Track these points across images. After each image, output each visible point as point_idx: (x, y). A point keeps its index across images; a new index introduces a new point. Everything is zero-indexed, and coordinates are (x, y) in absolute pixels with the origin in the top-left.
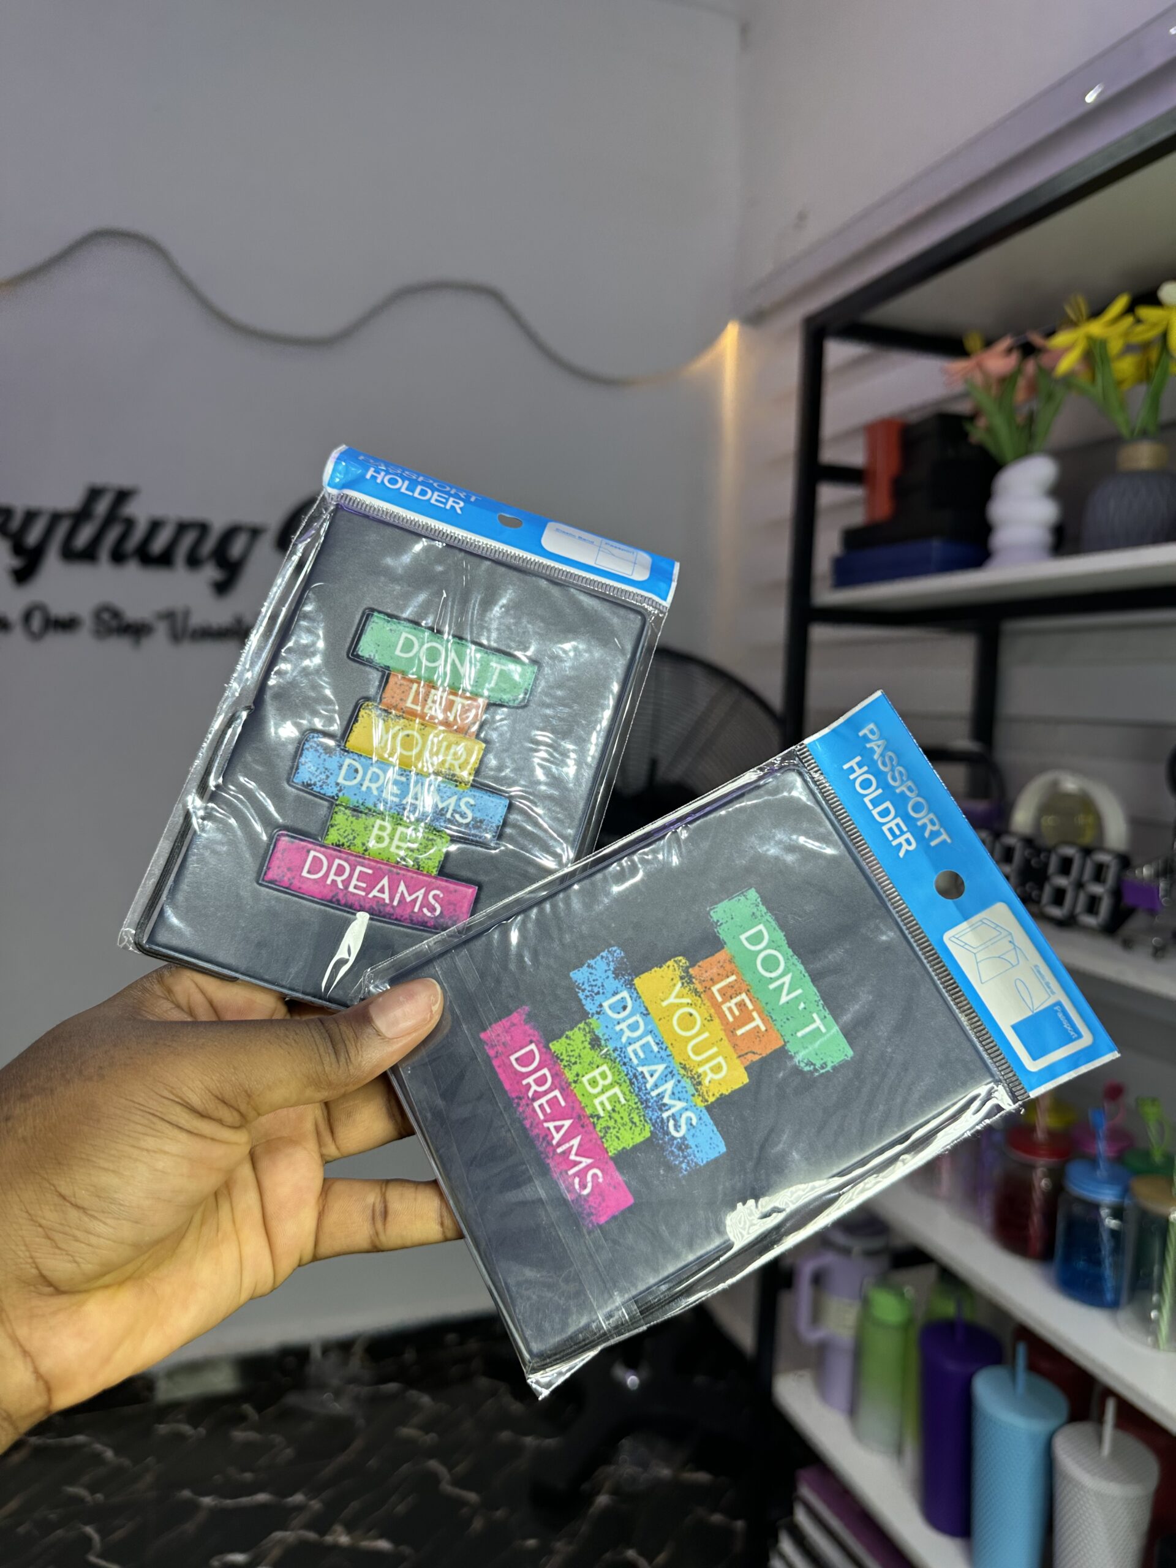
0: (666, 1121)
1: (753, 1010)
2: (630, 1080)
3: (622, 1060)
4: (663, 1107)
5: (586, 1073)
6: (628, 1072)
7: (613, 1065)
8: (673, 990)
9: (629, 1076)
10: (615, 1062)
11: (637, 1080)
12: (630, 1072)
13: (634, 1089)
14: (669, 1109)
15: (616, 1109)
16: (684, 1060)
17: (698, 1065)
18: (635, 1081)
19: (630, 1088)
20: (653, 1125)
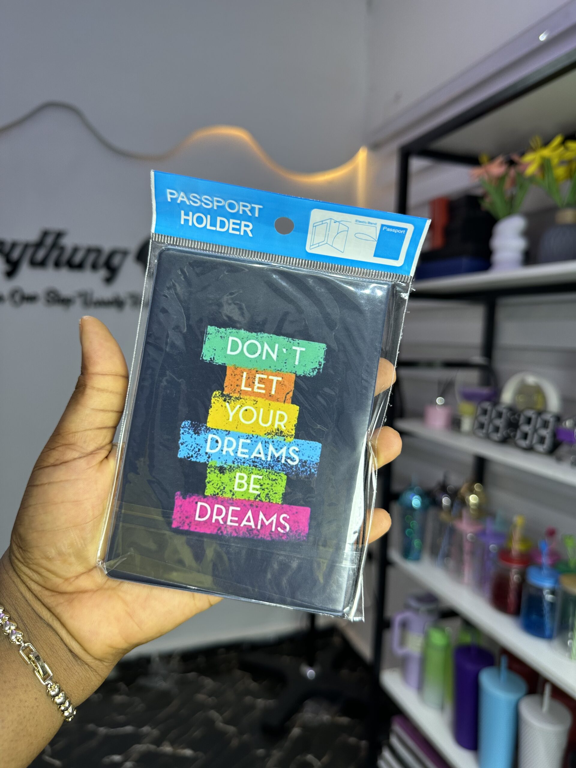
0: (286, 463)
1: (268, 377)
2: (254, 466)
3: (241, 463)
4: (278, 460)
5: (234, 486)
6: (249, 464)
7: (240, 469)
8: (227, 410)
9: (251, 465)
10: (239, 467)
11: (256, 462)
12: (250, 463)
13: (259, 467)
14: (282, 457)
15: (262, 484)
16: (265, 431)
17: (273, 426)
18: (255, 463)
19: (257, 469)
20: (283, 471)
